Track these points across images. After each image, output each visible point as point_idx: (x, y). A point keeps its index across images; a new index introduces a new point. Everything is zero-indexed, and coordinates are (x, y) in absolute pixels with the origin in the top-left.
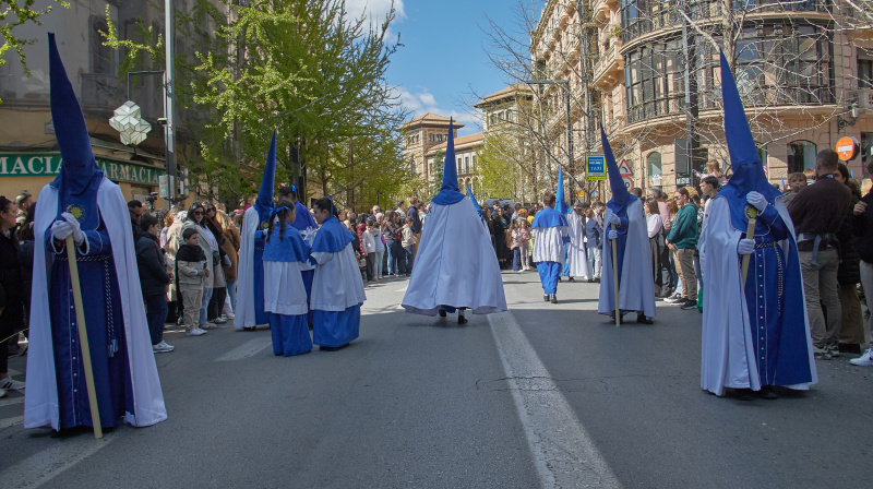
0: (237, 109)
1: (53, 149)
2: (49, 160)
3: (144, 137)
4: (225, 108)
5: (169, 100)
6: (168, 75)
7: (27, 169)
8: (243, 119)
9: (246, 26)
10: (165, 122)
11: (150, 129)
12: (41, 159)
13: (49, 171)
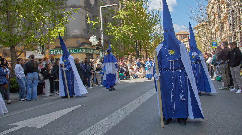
0: (118, 35)
1: (78, 47)
2: (77, 49)
3: (97, 43)
4: (115, 35)
5: (102, 34)
6: (102, 29)
7: (73, 52)
8: (120, 38)
9: (119, 15)
10: (101, 40)
11: (98, 41)
12: (76, 49)
13: (77, 52)
